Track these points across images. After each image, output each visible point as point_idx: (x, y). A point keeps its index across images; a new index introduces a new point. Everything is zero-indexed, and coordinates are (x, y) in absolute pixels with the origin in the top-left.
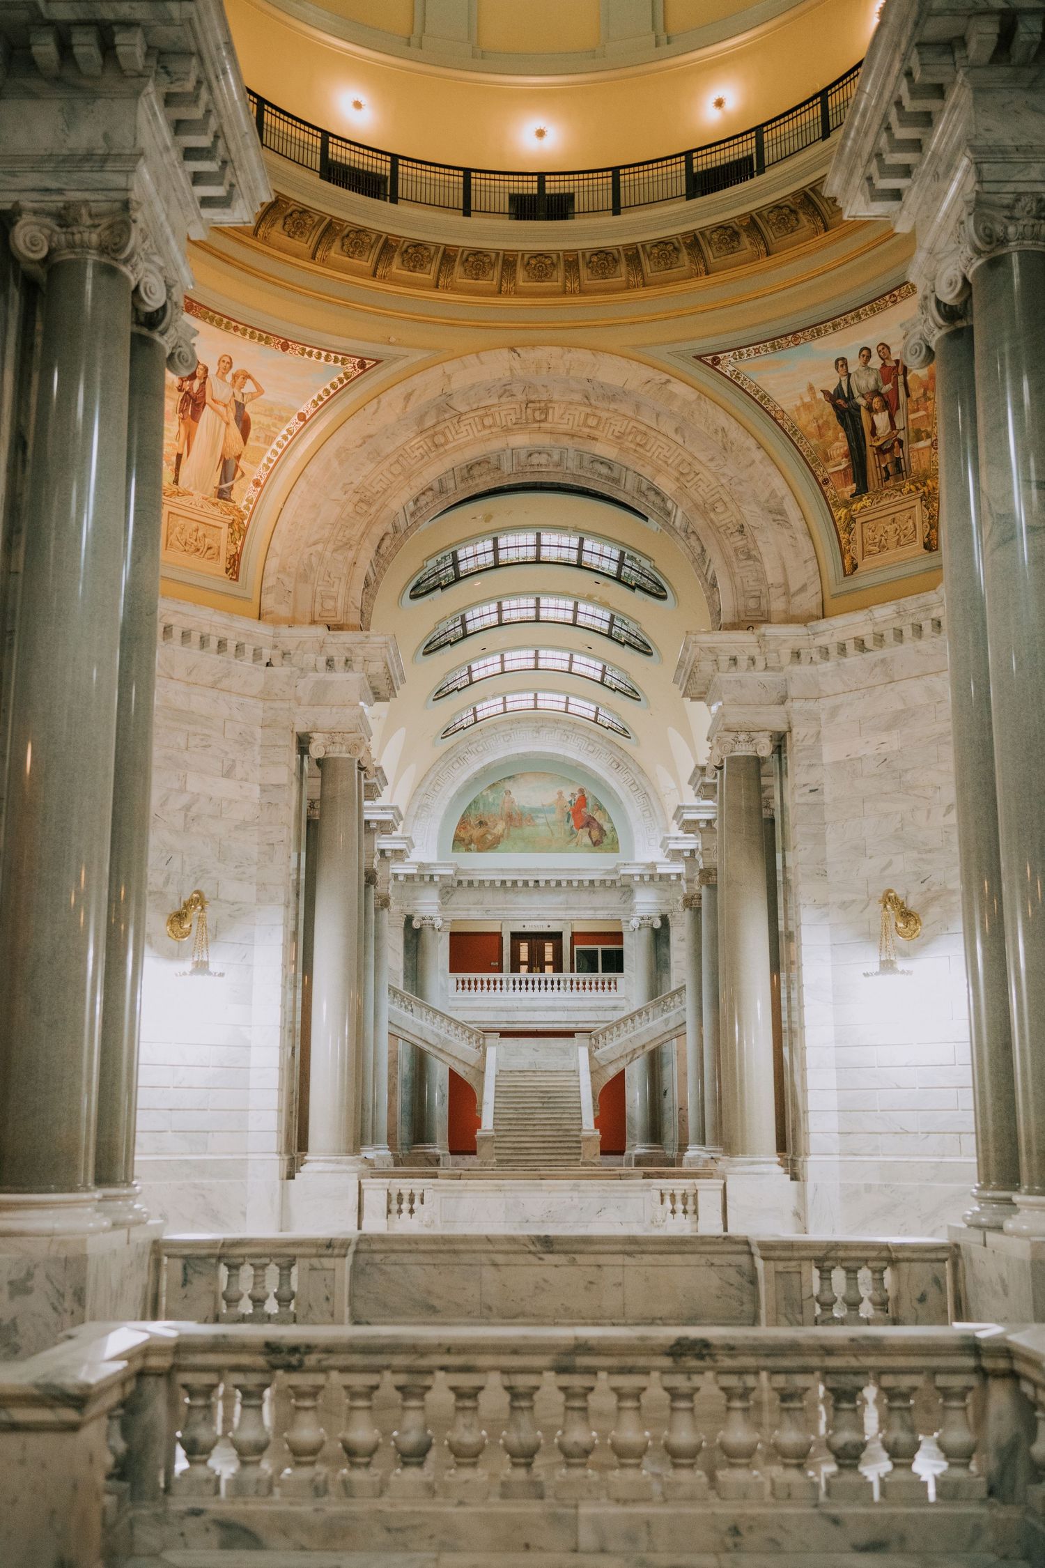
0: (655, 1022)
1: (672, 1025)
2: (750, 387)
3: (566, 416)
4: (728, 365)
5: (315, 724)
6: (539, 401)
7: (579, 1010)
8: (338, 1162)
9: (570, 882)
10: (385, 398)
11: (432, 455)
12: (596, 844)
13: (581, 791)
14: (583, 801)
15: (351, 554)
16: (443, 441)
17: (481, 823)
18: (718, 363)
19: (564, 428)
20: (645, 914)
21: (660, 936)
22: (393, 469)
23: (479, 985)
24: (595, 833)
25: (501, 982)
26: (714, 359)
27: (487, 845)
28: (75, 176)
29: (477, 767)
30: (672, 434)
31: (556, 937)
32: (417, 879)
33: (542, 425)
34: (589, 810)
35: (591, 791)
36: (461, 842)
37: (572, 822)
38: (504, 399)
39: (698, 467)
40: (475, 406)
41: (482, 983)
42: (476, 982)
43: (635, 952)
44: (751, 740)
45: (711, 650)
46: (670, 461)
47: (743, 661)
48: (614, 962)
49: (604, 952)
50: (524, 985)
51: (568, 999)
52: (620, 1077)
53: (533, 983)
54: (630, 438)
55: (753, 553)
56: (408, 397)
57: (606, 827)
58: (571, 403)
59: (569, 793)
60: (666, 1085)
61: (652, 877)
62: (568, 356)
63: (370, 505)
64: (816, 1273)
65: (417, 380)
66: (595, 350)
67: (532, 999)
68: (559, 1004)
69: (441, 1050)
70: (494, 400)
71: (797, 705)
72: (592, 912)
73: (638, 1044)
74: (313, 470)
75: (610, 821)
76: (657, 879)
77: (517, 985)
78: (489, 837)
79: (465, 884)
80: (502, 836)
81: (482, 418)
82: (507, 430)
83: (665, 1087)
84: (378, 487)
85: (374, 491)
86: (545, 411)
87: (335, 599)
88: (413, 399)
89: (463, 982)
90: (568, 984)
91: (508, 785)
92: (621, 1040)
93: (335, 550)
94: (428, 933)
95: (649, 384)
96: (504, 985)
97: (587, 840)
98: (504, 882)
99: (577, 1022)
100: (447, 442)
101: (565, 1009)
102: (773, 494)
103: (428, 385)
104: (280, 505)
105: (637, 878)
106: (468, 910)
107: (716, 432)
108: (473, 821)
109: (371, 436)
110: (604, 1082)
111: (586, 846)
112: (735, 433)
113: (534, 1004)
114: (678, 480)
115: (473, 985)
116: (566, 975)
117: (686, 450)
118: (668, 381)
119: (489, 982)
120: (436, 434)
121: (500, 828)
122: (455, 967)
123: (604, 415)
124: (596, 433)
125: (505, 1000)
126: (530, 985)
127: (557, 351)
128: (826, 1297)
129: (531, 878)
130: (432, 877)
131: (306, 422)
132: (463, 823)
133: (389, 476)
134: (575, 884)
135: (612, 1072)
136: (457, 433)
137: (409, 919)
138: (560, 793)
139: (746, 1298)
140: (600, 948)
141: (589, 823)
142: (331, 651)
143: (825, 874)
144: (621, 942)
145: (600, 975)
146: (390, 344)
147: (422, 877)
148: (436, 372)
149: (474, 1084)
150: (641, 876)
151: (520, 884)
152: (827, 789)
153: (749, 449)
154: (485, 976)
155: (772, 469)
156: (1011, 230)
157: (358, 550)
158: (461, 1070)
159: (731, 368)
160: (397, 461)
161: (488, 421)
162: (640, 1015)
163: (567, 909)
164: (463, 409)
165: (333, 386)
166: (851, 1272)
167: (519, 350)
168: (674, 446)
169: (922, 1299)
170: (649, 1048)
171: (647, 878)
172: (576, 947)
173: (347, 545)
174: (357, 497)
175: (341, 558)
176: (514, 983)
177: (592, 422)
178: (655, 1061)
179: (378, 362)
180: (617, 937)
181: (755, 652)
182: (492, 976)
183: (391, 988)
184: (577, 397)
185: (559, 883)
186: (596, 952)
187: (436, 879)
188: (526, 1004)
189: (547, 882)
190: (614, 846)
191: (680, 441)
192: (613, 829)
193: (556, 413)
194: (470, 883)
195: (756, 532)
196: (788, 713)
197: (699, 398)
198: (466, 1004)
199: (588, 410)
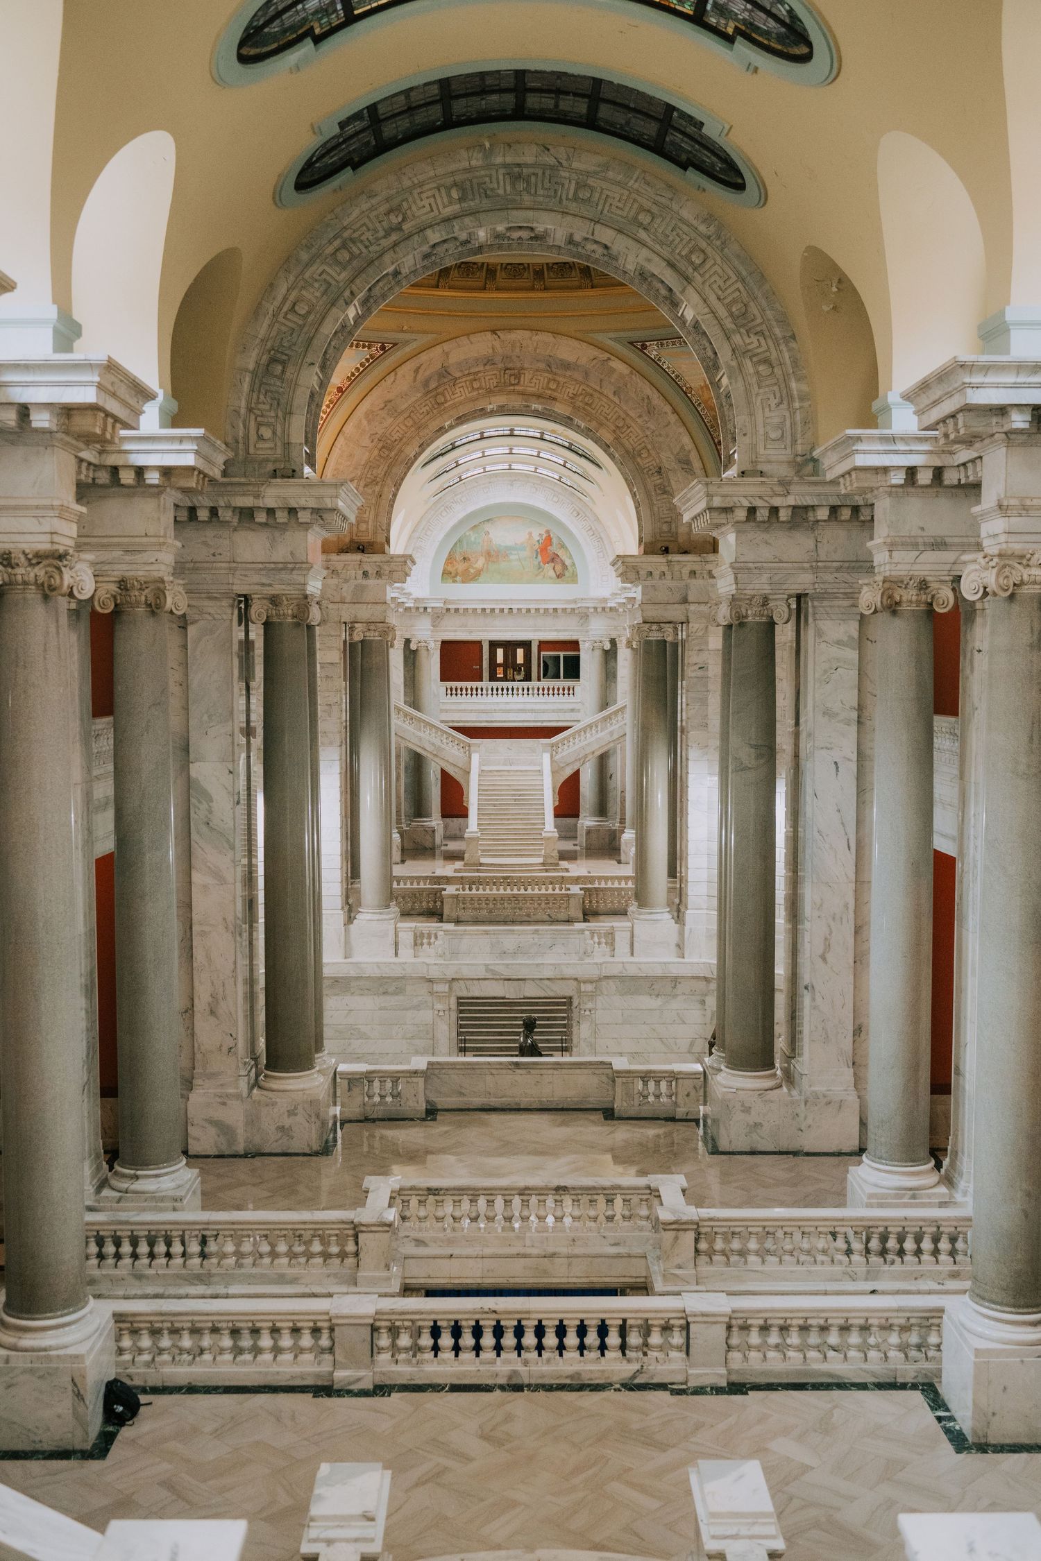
0: (603, 734)
1: (616, 736)
2: (669, 368)
3: (534, 380)
4: (653, 351)
5: (355, 617)
6: (514, 369)
7: (544, 711)
8: (381, 913)
9: (537, 610)
10: (400, 371)
11: (435, 411)
12: (558, 577)
13: (548, 532)
14: (549, 540)
15: (377, 489)
16: (443, 400)
17: (464, 559)
18: (646, 348)
19: (530, 390)
20: (597, 639)
21: (610, 655)
22: (406, 422)
23: (464, 692)
24: (559, 568)
25: (482, 690)
26: (642, 345)
27: (470, 577)
28: (277, 577)
29: (461, 515)
30: (611, 396)
31: (526, 645)
32: (413, 611)
33: (516, 388)
34: (554, 548)
35: (556, 533)
36: (448, 575)
37: (540, 558)
38: (488, 367)
39: (629, 421)
40: (466, 372)
41: (467, 689)
42: (461, 689)
43: (590, 664)
44: (660, 630)
45: (634, 567)
46: (609, 417)
47: (656, 574)
48: (573, 669)
49: (565, 657)
50: (500, 692)
51: (536, 703)
52: (576, 775)
53: (508, 690)
54: (581, 398)
55: (668, 488)
56: (417, 371)
57: (568, 562)
58: (537, 370)
59: (537, 533)
60: (611, 770)
61: (604, 609)
62: (536, 338)
63: (390, 450)
64: (641, 1082)
65: (424, 357)
66: (555, 333)
67: (507, 703)
68: (529, 707)
69: (436, 755)
70: (481, 368)
71: (692, 607)
72: (555, 633)
73: (589, 750)
74: (349, 428)
75: (571, 557)
76: (608, 610)
77: (495, 692)
78: (472, 571)
79: (452, 611)
80: (482, 570)
81: (472, 381)
82: (490, 392)
83: (611, 772)
84: (396, 437)
85: (393, 439)
86: (518, 377)
87: (367, 522)
88: (421, 371)
89: (451, 690)
90: (536, 691)
91: (487, 527)
92: (576, 747)
93: (366, 486)
94: (423, 653)
95: (595, 361)
96: (484, 692)
97: (552, 573)
98: (484, 610)
99: (543, 721)
100: (446, 401)
101: (532, 711)
102: (682, 447)
103: (432, 360)
104: (326, 456)
105: (592, 610)
106: (455, 631)
107: (643, 399)
108: (459, 557)
109: (390, 401)
110: (562, 780)
111: (551, 578)
112: (656, 399)
113: (508, 707)
114: (614, 432)
115: (459, 692)
116: (534, 684)
117: (622, 409)
118: (609, 359)
119: (472, 689)
120: (438, 394)
121: (480, 563)
122: (445, 677)
123: (562, 380)
124: (555, 394)
125: (485, 704)
126: (505, 691)
127: (527, 334)
128: (645, 1093)
129: (506, 607)
130: (425, 608)
131: (343, 393)
132: (450, 559)
133: (404, 428)
134: (542, 611)
135: (568, 772)
136: (453, 394)
137: (408, 642)
138: (530, 534)
139: (610, 1088)
140: (562, 654)
141: (554, 559)
142: (367, 567)
143: (706, 726)
144: (578, 650)
145: (562, 683)
146: (402, 331)
147: (418, 608)
148: (438, 349)
149: (462, 781)
150: (595, 608)
151: (497, 611)
152: (710, 667)
153: (666, 413)
154: (469, 684)
155: (682, 430)
156: (749, 612)
157: (383, 486)
158: (451, 771)
159: (655, 353)
160: (409, 416)
161: (476, 385)
162: (591, 728)
163: (535, 631)
164: (458, 374)
165: (362, 365)
166: (658, 1082)
167: (498, 333)
168: (612, 406)
169: (688, 1095)
170: (598, 753)
171: (599, 610)
172: (542, 653)
173: (374, 482)
174: (381, 445)
175: (370, 491)
176: (492, 690)
177: (553, 385)
178: (603, 761)
179: (395, 345)
180: (574, 645)
181: (665, 569)
182: (475, 684)
183: (396, 707)
184: (542, 366)
185: (529, 610)
186: (558, 657)
187: (429, 610)
188: (502, 707)
189: (519, 610)
190: (574, 579)
191: (618, 402)
192: (574, 564)
193: (526, 377)
194: (457, 610)
195: (670, 474)
196: (687, 610)
197: (631, 373)
198: (454, 707)
199: (550, 376)
